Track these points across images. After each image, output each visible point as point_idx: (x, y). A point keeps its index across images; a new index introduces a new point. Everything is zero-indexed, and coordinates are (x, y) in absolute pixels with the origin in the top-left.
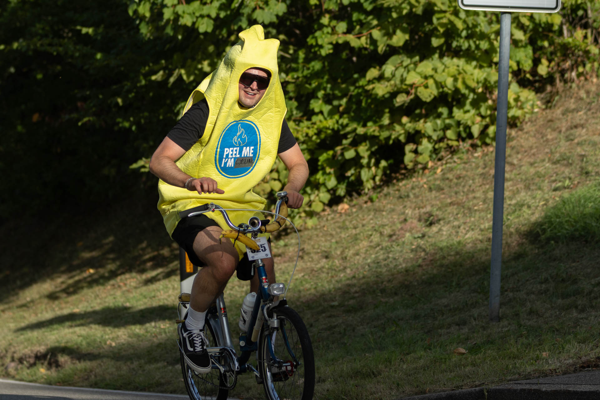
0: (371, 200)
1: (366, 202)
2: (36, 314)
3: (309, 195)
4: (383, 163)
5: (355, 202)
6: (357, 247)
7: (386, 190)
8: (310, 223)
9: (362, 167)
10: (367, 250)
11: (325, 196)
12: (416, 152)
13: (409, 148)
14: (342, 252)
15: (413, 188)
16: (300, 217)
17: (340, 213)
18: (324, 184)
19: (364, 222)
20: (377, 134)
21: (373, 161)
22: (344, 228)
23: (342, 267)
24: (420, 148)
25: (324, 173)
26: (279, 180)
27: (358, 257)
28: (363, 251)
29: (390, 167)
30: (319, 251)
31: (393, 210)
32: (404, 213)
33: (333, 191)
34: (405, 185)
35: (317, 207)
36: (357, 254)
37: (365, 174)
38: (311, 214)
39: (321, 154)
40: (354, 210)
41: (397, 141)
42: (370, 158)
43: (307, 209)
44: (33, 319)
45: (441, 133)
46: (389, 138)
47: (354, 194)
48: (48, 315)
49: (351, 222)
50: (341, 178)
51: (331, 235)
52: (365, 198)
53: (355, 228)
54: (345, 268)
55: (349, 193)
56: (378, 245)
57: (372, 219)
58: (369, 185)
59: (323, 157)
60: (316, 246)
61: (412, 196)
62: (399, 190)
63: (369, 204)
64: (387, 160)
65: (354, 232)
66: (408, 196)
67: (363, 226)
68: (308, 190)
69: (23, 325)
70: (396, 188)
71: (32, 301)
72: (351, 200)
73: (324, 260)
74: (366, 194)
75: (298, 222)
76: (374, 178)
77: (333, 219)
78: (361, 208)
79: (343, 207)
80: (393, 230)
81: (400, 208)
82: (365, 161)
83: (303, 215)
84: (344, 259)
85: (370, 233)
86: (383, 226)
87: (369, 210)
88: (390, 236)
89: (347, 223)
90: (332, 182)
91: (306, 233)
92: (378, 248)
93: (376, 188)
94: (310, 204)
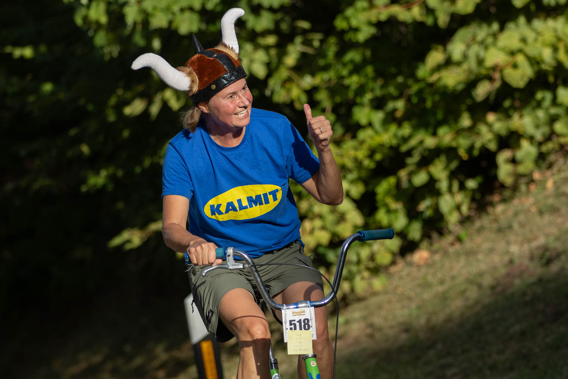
0: (459, 239)
1: (452, 244)
3: (370, 245)
4: (471, 184)
5: (436, 246)
7: (478, 223)
8: (378, 283)
9: (439, 194)
10: (462, 314)
11: (393, 244)
12: (513, 161)
13: (503, 157)
15: (516, 214)
16: (362, 278)
17: (419, 266)
19: (454, 273)
21: (456, 184)
22: (426, 286)
24: (519, 155)
25: (388, 211)
29: (481, 187)
30: (394, 323)
31: (491, 250)
32: (507, 252)
33: (403, 234)
34: (503, 212)
35: (384, 260)
37: (445, 204)
38: (376, 271)
40: (437, 257)
41: (484, 150)
42: (450, 180)
43: (370, 264)
45: (545, 130)
46: (472, 147)
47: (435, 235)
49: (434, 274)
50: (412, 214)
51: (409, 298)
52: (450, 239)
53: (442, 282)
55: (426, 235)
57: (463, 267)
58: (453, 219)
59: (382, 188)
60: (390, 317)
61: (516, 226)
62: (496, 220)
63: (457, 246)
64: (475, 178)
65: (441, 288)
66: (510, 227)
67: (453, 278)
70: (492, 217)
72: (431, 244)
73: (404, 336)
74: (451, 233)
75: (360, 285)
76: (458, 207)
77: (408, 275)
78: (446, 253)
79: (421, 255)
80: (496, 279)
81: (501, 245)
82: (443, 186)
83: (366, 274)
85: (463, 287)
86: (481, 275)
87: (458, 255)
88: (493, 288)
89: (430, 278)
90: (400, 221)
91: (374, 300)
93: (465, 221)
94: (372, 258)
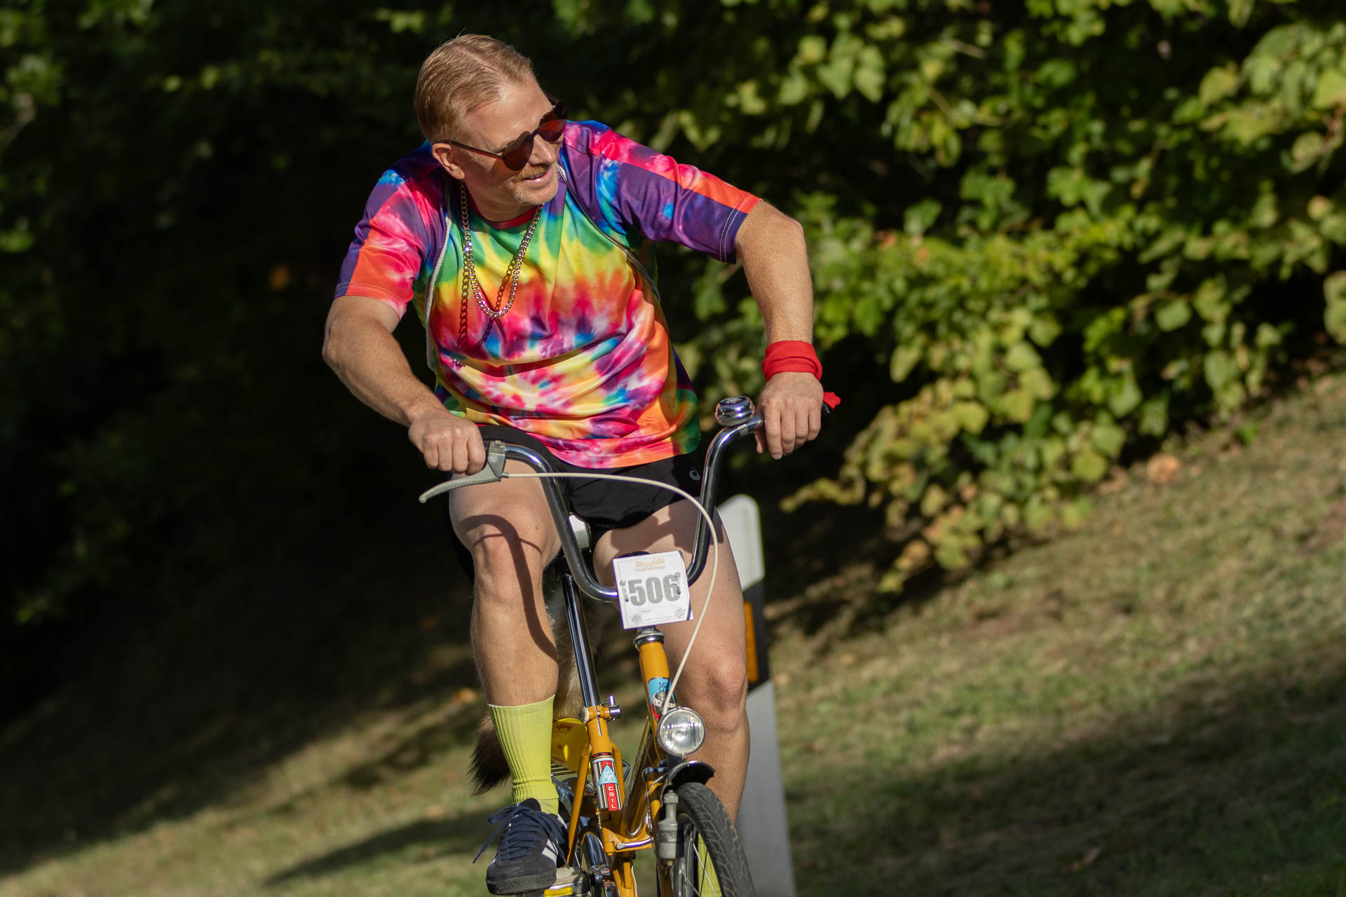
0: (1240, 440)
1: (1226, 448)
2: (322, 829)
3: (1064, 437)
4: (1268, 335)
5: (1194, 449)
6: (1210, 577)
7: (1279, 409)
8: (1073, 514)
9: (1205, 349)
10: (1239, 584)
11: (1108, 437)
13: (1337, 285)
14: (1171, 593)
16: (1044, 501)
17: (1157, 486)
18: (1105, 406)
19: (1227, 504)
20: (1242, 253)
21: (1238, 330)
22: (1169, 524)
23: (1171, 637)
25: (1104, 373)
26: (977, 399)
27: (1214, 605)
28: (1229, 584)
29: (1288, 343)
30: (1103, 593)
31: (1303, 466)
32: (1334, 471)
33: (1129, 421)
34: (1332, 392)
35: (1090, 467)
36: (1212, 595)
37: (1217, 370)
38: (1072, 490)
39: (1090, 320)
40: (1195, 471)
41: (1302, 268)
42: (1229, 322)
43: (1062, 476)
44: (314, 844)
46: (1278, 262)
47: (1193, 428)
48: (355, 830)
49: (1188, 504)
50: (1150, 384)
51: (1136, 547)
52: (1222, 436)
53: (1202, 521)
54: (1181, 638)
55: (1176, 426)
56: (1269, 565)
57: (1246, 494)
58: (1230, 398)
59: (1097, 331)
60: (1096, 581)
62: (1315, 407)
63: (1236, 452)
64: (1275, 323)
65: (1199, 533)
66: (1341, 423)
67: (1224, 514)
68: (1062, 423)
69: (288, 860)
70: (1307, 401)
71: (310, 794)
72: (1183, 445)
73: (1121, 620)
74: (1223, 425)
75: (1038, 516)
76: (1242, 378)
77: (1135, 501)
78: (1212, 464)
79: (1164, 465)
80: (1310, 522)
81: (1322, 457)
82: (1214, 334)
83: (1051, 493)
84: (1178, 611)
85: (1244, 533)
86: (1280, 510)
87: (1236, 469)
88: (1303, 538)
89: (1178, 510)
90: (1126, 397)
91: (1065, 546)
92: (1269, 577)
93: (1251, 405)
94: (1067, 462)
